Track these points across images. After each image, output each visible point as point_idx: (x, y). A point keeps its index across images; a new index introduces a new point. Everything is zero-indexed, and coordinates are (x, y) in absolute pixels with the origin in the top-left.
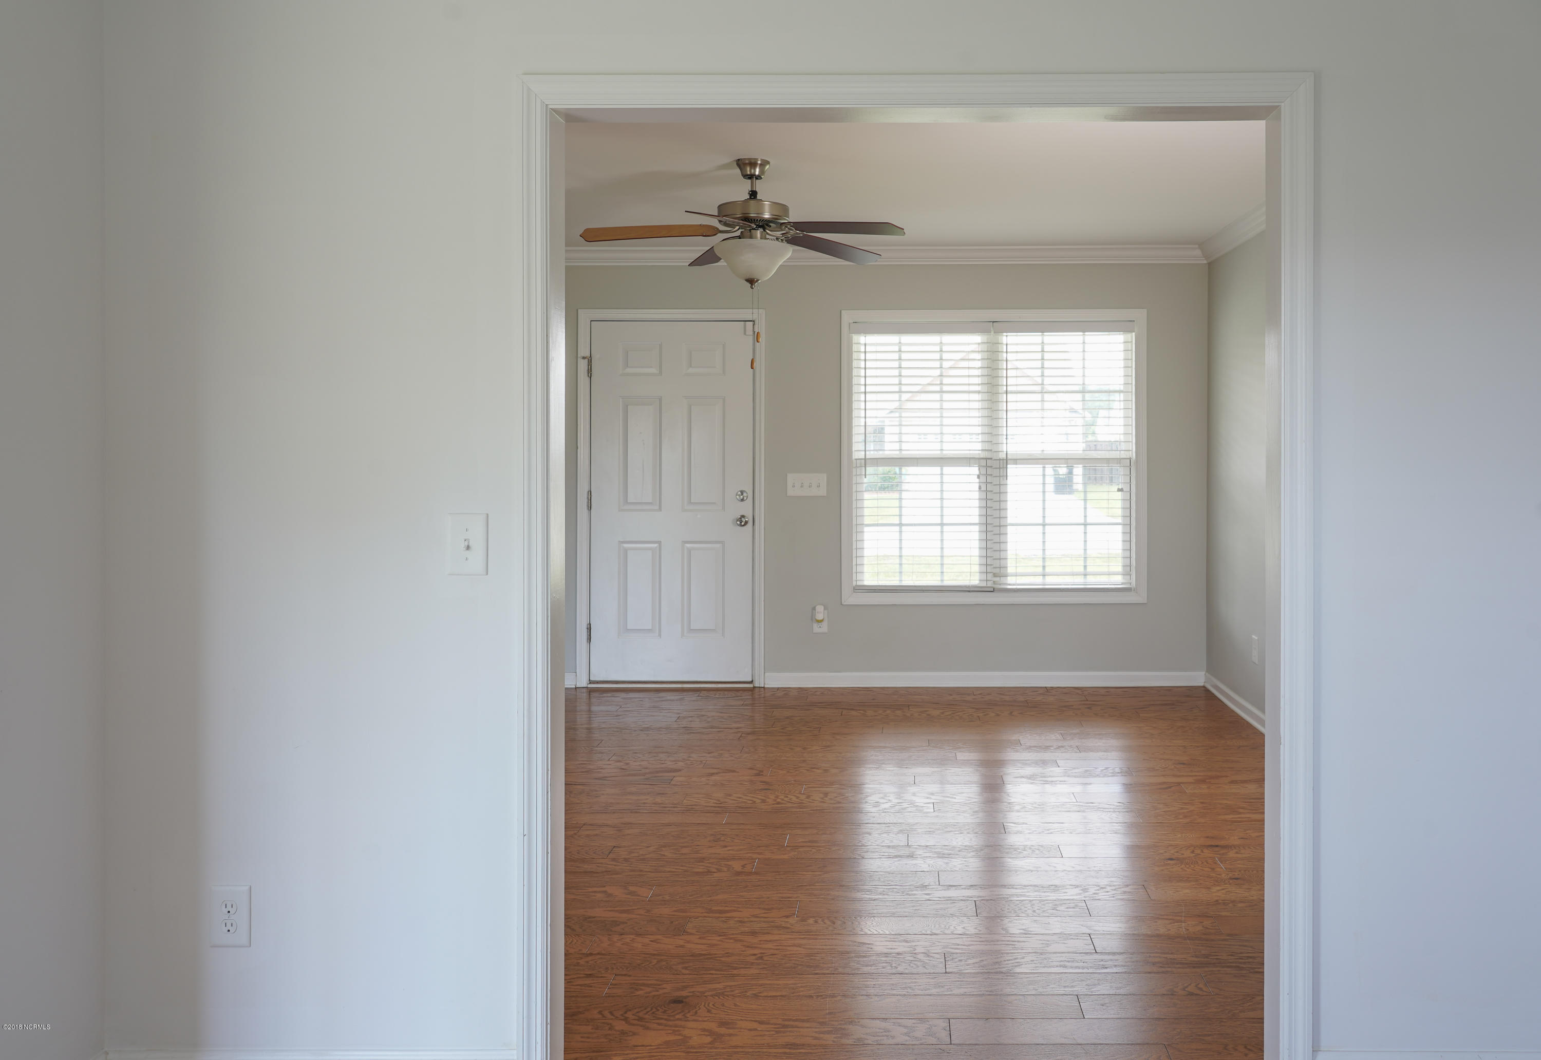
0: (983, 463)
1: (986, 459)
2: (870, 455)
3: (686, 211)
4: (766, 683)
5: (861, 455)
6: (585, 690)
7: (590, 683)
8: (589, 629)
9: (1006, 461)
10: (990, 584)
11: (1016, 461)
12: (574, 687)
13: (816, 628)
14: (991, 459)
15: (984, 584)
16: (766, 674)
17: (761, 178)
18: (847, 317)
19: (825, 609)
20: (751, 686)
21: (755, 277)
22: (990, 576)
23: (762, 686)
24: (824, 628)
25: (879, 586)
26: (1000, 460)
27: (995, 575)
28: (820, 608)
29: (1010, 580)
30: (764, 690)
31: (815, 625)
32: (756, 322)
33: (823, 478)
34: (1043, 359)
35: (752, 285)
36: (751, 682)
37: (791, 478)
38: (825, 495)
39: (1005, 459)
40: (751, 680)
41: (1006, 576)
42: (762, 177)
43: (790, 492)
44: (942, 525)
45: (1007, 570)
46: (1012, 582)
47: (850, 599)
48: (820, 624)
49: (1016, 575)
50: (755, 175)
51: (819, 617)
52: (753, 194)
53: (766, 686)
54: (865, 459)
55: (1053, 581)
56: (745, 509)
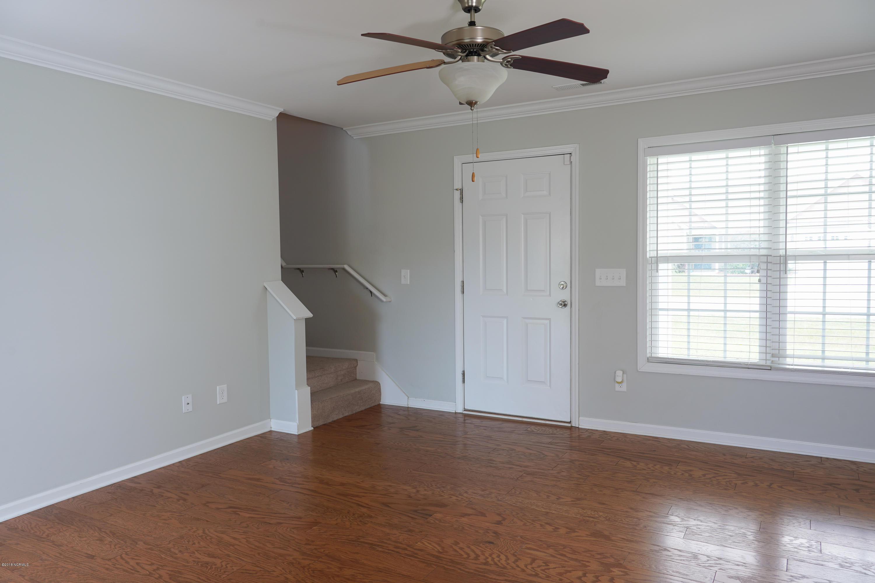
0: (764, 259)
1: (767, 256)
2: (661, 254)
3: (362, 35)
4: (580, 424)
5: (654, 254)
6: (461, 416)
7: (465, 410)
8: (464, 374)
9: (785, 259)
10: (769, 363)
11: (796, 257)
12: (455, 412)
13: (618, 388)
14: (771, 255)
15: (763, 363)
16: (581, 418)
17: (479, 10)
18: (642, 143)
19: (623, 373)
20: (569, 425)
21: (473, 99)
22: (769, 356)
23: (577, 427)
24: (624, 388)
25: (668, 358)
26: (780, 256)
27: (773, 356)
28: (619, 373)
29: (789, 361)
30: (579, 429)
31: (617, 385)
32: (573, 154)
33: (623, 272)
34: (827, 165)
35: (471, 107)
36: (570, 422)
37: (598, 272)
38: (625, 286)
39: (785, 255)
40: (569, 421)
41: (785, 357)
42: (480, 8)
43: (598, 283)
44: (725, 311)
45: (786, 352)
46: (790, 363)
47: (644, 367)
48: (621, 384)
49: (793, 357)
50: (472, 6)
51: (619, 379)
52: (472, 24)
53: (580, 427)
54: (657, 257)
55: (831, 365)
56: (565, 296)
